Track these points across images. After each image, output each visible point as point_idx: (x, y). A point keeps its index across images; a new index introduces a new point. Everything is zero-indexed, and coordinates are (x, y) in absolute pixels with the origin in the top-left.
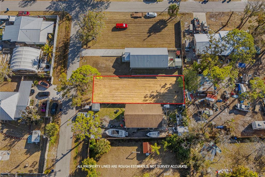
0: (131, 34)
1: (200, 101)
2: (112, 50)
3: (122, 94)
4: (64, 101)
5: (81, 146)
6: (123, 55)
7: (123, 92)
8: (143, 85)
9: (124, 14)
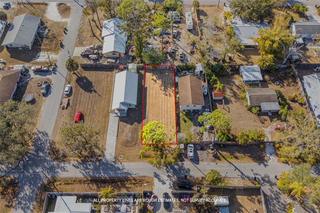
0: (90, 109)
1: (169, 58)
2: (109, 127)
3: (164, 117)
4: (173, 174)
5: (224, 153)
6: (118, 116)
7: (162, 117)
8: (154, 99)
9: (59, 116)
